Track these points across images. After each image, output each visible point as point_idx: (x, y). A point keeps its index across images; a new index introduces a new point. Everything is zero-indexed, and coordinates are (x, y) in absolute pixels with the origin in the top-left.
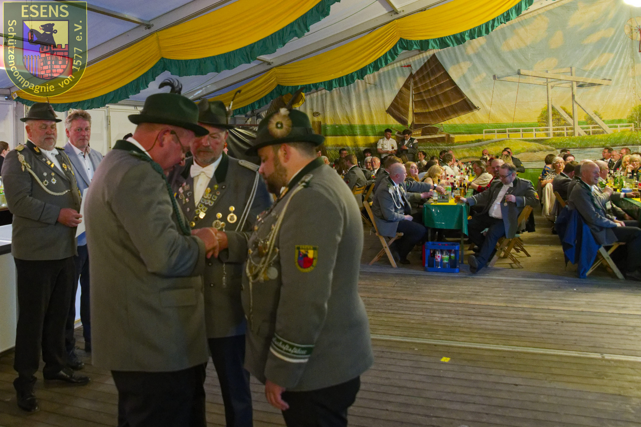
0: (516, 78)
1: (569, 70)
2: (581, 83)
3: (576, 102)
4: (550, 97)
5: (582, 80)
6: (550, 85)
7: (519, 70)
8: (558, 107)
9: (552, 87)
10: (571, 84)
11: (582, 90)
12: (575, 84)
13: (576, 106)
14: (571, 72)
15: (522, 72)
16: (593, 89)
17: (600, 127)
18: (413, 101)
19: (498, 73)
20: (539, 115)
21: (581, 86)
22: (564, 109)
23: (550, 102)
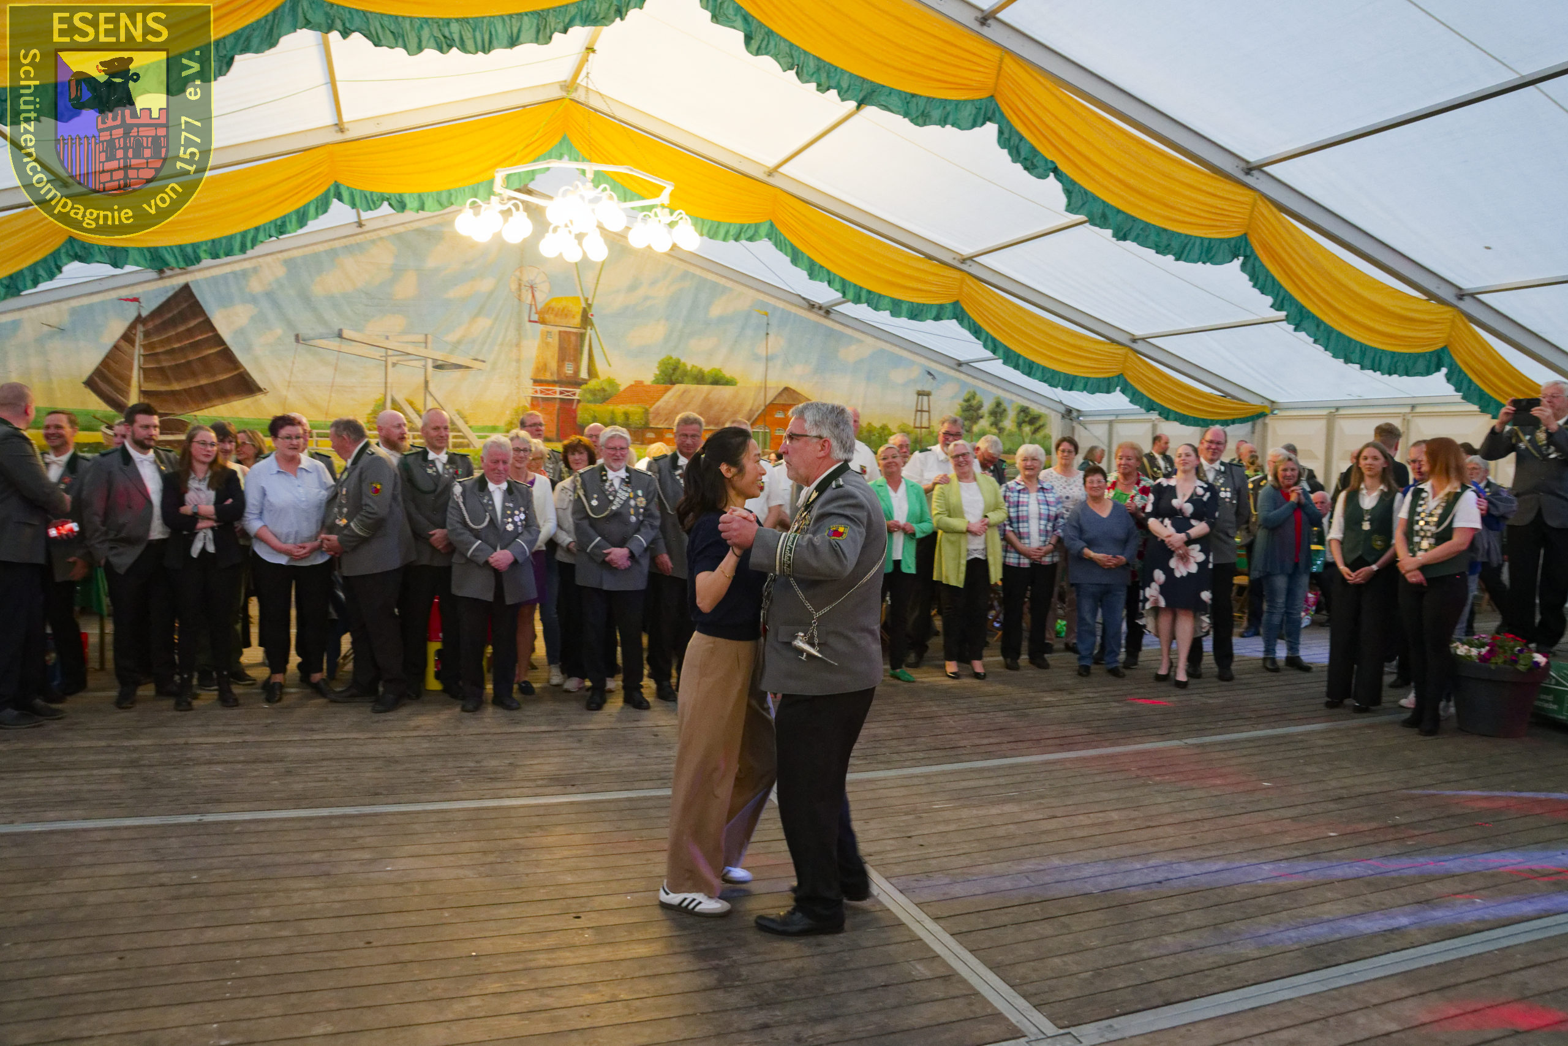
0: (334, 344)
1: (421, 338)
2: (440, 363)
3: (431, 395)
4: (389, 380)
5: (440, 356)
6: (391, 360)
7: (341, 330)
8: (400, 398)
9: (394, 365)
10: (423, 363)
11: (440, 373)
12: (430, 363)
13: (429, 398)
14: (426, 343)
15: (347, 333)
16: (457, 373)
17: (464, 437)
18: (140, 367)
19: (305, 331)
20: (369, 411)
21: (438, 367)
22: (411, 404)
23: (389, 390)
